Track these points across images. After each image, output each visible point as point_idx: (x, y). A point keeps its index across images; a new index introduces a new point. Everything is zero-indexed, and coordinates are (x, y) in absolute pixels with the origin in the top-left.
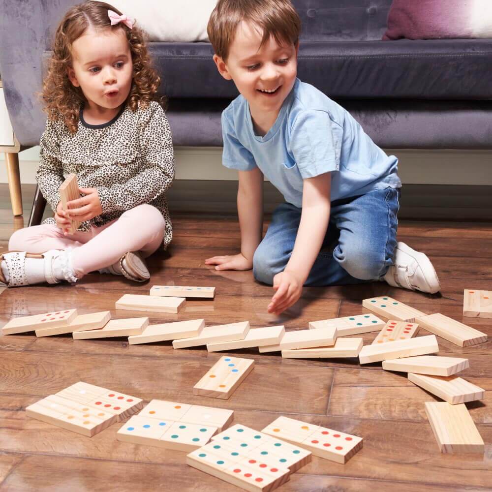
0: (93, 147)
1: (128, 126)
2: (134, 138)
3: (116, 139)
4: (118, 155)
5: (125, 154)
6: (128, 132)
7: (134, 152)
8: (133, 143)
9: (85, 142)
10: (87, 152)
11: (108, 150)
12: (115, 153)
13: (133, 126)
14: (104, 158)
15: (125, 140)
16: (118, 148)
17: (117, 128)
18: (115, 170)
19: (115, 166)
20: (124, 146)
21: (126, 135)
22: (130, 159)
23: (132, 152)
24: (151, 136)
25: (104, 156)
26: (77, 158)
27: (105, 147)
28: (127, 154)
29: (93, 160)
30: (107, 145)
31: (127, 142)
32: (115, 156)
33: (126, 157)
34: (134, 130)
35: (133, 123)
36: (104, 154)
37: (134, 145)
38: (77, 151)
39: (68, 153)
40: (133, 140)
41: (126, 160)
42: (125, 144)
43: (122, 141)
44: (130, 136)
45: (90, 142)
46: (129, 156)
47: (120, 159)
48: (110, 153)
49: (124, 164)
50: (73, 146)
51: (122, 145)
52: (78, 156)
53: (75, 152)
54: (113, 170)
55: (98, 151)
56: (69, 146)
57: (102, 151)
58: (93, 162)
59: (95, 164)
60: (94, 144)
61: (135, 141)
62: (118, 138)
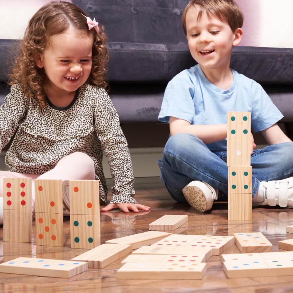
0: (57, 125)
1: (84, 106)
2: (89, 116)
3: (76, 118)
4: (77, 130)
5: (83, 129)
6: (84, 111)
7: (89, 127)
8: (88, 120)
9: (51, 120)
10: (52, 128)
11: (69, 127)
12: (75, 129)
13: (88, 106)
14: (66, 133)
15: (82, 117)
16: (77, 125)
17: (76, 109)
18: (75, 142)
19: (74, 139)
20: (82, 122)
21: (83, 113)
22: (87, 133)
23: (88, 127)
24: (107, 116)
25: (66, 132)
26: (43, 132)
27: (67, 125)
28: (84, 129)
29: (57, 135)
30: (69, 124)
31: (84, 119)
32: (75, 131)
33: (84, 131)
34: (88, 109)
35: (88, 103)
36: (66, 130)
37: (90, 122)
38: (43, 126)
39: (34, 126)
40: (88, 118)
41: (83, 134)
42: (82, 121)
43: (80, 118)
44: (86, 114)
45: (55, 120)
46: (86, 130)
47: (78, 133)
48: (71, 129)
49: (82, 137)
50: (40, 121)
51: (80, 122)
52: (44, 131)
53: (41, 126)
54: (74, 142)
55: (61, 129)
56: (36, 120)
57: (64, 128)
58: (57, 138)
59: (59, 139)
60: (59, 123)
61: (90, 118)
62: (77, 117)
